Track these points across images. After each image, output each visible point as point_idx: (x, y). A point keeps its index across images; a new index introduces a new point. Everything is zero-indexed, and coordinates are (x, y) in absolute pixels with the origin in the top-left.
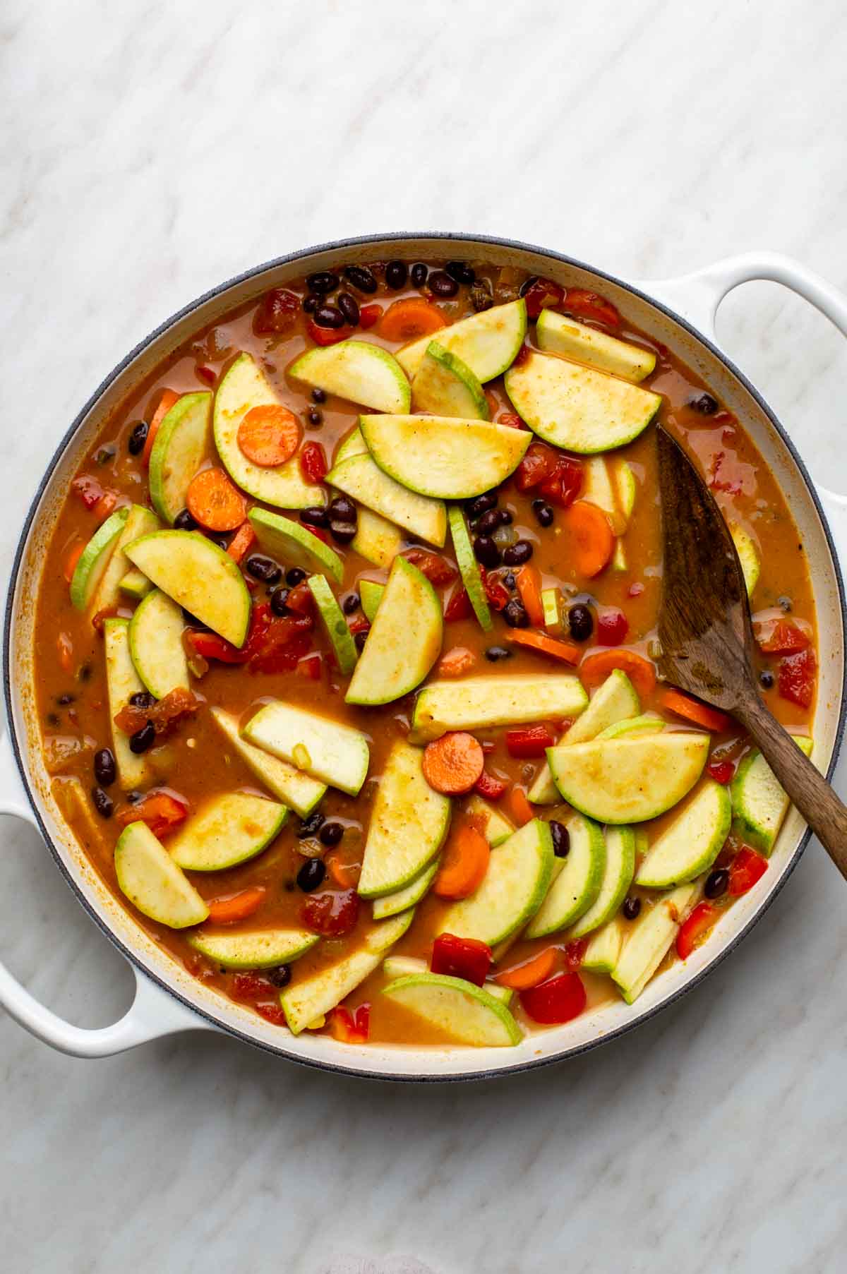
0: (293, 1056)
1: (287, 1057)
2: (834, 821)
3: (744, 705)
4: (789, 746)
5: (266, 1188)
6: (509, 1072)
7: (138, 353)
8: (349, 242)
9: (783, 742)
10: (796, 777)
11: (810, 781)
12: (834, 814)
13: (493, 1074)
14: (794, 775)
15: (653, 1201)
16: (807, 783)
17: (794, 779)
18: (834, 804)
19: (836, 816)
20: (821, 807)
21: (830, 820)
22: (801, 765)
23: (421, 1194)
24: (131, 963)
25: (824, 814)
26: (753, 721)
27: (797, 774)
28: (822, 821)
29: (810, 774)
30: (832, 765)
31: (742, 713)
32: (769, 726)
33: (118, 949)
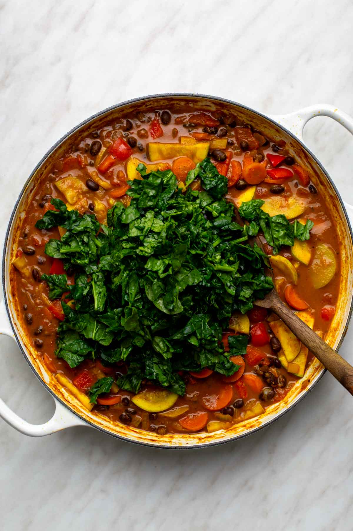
0: (121, 437)
1: (118, 438)
2: (320, 347)
3: (275, 305)
4: (296, 319)
5: (103, 491)
6: (211, 445)
7: (61, 142)
8: (150, 97)
9: (294, 318)
10: (302, 331)
11: (307, 332)
12: (320, 344)
13: (205, 446)
14: (300, 330)
15: (265, 498)
16: (306, 333)
17: (301, 332)
18: (319, 340)
19: (320, 345)
20: (314, 342)
21: (318, 347)
22: (303, 326)
23: (168, 494)
24: (54, 397)
25: (315, 345)
26: (280, 311)
27: (301, 329)
28: (315, 347)
29: (307, 329)
30: (349, 319)
31: (275, 308)
32: (287, 312)
33: (48, 391)
